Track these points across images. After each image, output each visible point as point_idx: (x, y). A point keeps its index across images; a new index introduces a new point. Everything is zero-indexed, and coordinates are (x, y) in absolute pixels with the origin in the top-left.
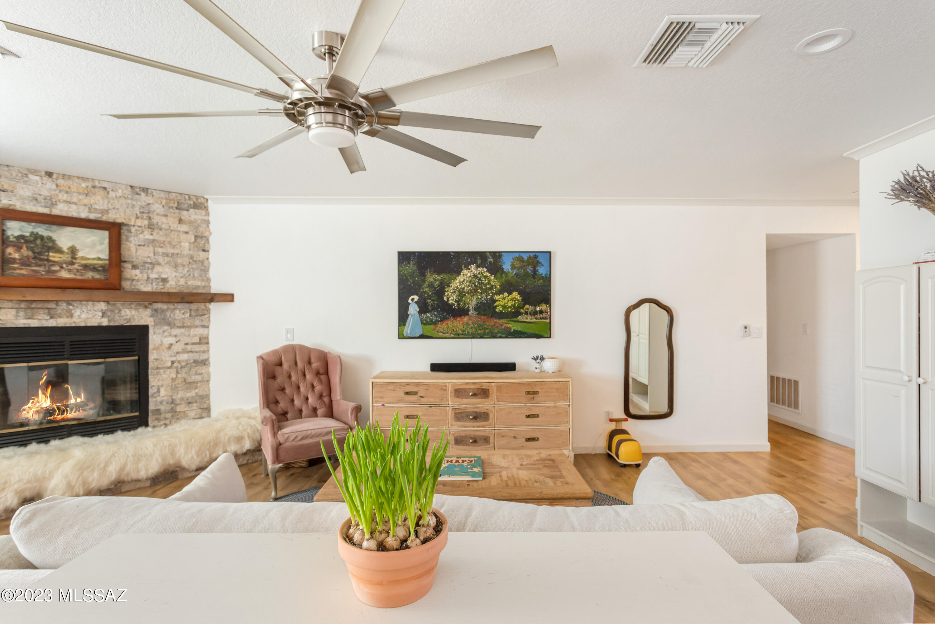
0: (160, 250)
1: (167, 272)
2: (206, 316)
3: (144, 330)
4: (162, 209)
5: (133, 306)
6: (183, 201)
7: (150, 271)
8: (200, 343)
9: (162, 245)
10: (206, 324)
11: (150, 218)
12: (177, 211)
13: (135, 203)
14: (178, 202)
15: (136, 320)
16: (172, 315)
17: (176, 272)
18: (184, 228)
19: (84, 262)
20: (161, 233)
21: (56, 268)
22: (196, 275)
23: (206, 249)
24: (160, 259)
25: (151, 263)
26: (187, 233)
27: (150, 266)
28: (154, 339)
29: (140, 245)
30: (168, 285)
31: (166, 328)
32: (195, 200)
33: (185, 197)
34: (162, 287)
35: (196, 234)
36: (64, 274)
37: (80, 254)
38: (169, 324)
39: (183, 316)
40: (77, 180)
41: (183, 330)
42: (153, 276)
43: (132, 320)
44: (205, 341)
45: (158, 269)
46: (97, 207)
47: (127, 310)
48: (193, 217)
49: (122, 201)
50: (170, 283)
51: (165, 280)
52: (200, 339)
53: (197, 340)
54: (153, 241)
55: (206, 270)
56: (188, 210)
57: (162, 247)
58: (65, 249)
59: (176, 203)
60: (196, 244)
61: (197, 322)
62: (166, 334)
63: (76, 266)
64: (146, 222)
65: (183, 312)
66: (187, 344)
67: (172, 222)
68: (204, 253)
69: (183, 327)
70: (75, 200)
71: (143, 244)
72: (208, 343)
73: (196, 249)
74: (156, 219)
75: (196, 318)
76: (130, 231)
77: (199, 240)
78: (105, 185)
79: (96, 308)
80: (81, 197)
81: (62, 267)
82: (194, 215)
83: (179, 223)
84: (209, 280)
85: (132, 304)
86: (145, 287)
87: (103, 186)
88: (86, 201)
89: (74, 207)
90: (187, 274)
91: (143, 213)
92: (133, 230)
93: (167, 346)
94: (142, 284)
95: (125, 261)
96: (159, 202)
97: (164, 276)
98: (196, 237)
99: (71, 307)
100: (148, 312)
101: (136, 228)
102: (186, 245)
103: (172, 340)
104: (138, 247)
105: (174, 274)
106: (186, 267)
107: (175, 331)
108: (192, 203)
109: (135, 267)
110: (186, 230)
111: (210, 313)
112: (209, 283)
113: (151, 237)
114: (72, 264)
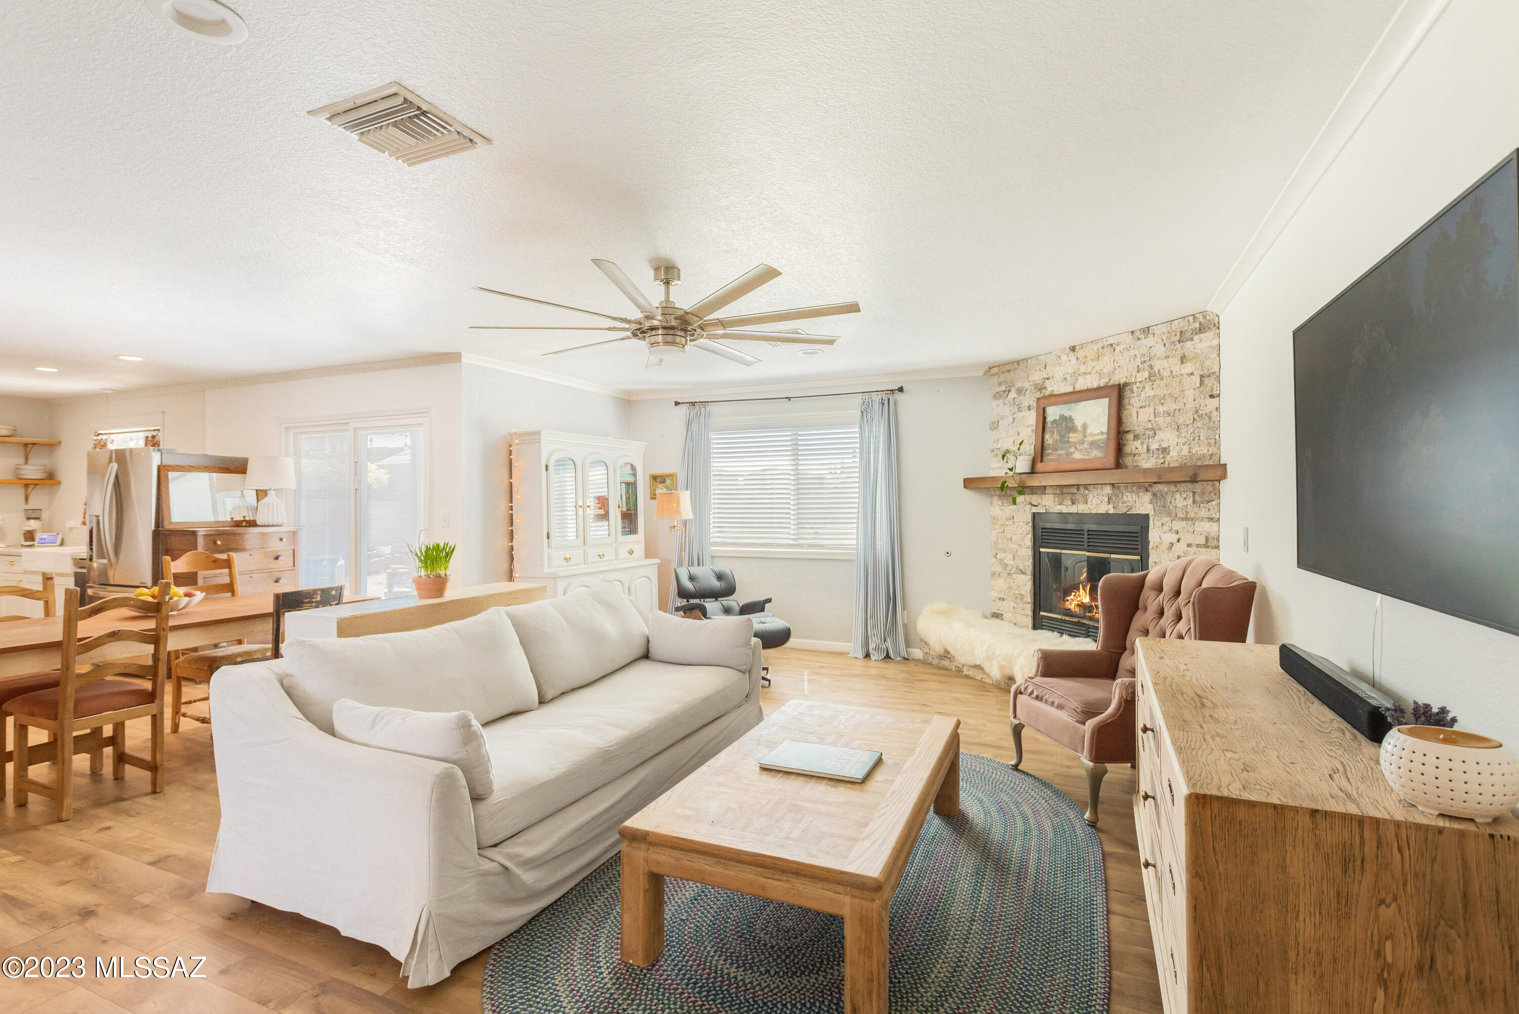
0: (1161, 409)
1: (1167, 437)
2: (1214, 503)
3: (1144, 519)
4: (1163, 349)
5: (1134, 489)
6: (1186, 328)
7: (1151, 440)
8: (1206, 546)
9: (1162, 401)
10: (1213, 516)
11: (1151, 367)
12: (1178, 346)
13: (1137, 353)
14: (1181, 332)
15: (1137, 508)
16: (1173, 501)
17: (1179, 437)
18: (1188, 368)
19: (1091, 439)
20: (1162, 383)
21: (1072, 450)
22: (1202, 438)
23: (1215, 392)
24: (1161, 420)
25: (1152, 429)
26: (1192, 374)
27: (1151, 433)
28: (1155, 535)
29: (1141, 408)
30: (1168, 458)
31: (1166, 519)
32: (1201, 320)
33: (1188, 321)
34: (1162, 461)
35: (1202, 373)
36: (1077, 456)
37: (1089, 431)
38: (1169, 514)
39: (1185, 503)
40: (1090, 345)
41: (1184, 523)
42: (1154, 446)
43: (1133, 508)
44: (1214, 543)
45: (1160, 435)
46: (1105, 371)
47: (1127, 494)
48: (1199, 346)
49: (1126, 354)
50: (1171, 455)
51: (1165, 451)
52: (1207, 539)
53: (1202, 541)
54: (1154, 397)
55: (1215, 427)
56: (1192, 339)
57: (1163, 404)
58: (1080, 428)
59: (1178, 334)
60: (1202, 389)
61: (1203, 513)
62: (1166, 528)
63: (1085, 445)
64: (1146, 374)
65: (1185, 496)
66: (1189, 545)
67: (1174, 364)
68: (1213, 400)
69: (1186, 519)
70: (1089, 370)
71: (1144, 404)
72: (1217, 547)
73: (1202, 396)
74: (1158, 365)
75: (1202, 505)
76: (1132, 391)
77: (1206, 380)
78: (1111, 341)
79: (1104, 493)
80: (1094, 364)
81: (1076, 448)
82: (1201, 344)
83: (1182, 363)
84: (1217, 443)
85: (1133, 486)
86: (1146, 463)
87: (1110, 343)
88: (1098, 368)
89: (1088, 377)
90: (1192, 438)
91: (1145, 362)
92: (1135, 387)
93: (1167, 546)
94: (1143, 459)
95: (1129, 431)
96: (1160, 341)
97: (1164, 445)
98: (1202, 376)
99: (1087, 492)
100: (1147, 497)
101: (1138, 384)
102: (1190, 394)
103: (1173, 538)
104: (1139, 410)
105: (1176, 440)
106: (1190, 427)
107: (1178, 525)
108: (1197, 325)
109: (1136, 437)
110: (1191, 371)
111: (1219, 498)
112: (1219, 449)
113: (1150, 393)
114: (1083, 442)
